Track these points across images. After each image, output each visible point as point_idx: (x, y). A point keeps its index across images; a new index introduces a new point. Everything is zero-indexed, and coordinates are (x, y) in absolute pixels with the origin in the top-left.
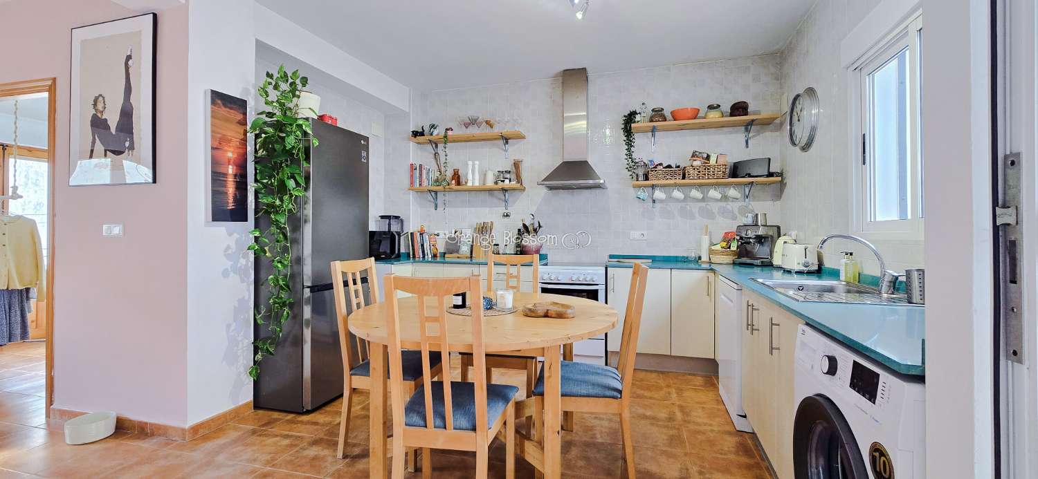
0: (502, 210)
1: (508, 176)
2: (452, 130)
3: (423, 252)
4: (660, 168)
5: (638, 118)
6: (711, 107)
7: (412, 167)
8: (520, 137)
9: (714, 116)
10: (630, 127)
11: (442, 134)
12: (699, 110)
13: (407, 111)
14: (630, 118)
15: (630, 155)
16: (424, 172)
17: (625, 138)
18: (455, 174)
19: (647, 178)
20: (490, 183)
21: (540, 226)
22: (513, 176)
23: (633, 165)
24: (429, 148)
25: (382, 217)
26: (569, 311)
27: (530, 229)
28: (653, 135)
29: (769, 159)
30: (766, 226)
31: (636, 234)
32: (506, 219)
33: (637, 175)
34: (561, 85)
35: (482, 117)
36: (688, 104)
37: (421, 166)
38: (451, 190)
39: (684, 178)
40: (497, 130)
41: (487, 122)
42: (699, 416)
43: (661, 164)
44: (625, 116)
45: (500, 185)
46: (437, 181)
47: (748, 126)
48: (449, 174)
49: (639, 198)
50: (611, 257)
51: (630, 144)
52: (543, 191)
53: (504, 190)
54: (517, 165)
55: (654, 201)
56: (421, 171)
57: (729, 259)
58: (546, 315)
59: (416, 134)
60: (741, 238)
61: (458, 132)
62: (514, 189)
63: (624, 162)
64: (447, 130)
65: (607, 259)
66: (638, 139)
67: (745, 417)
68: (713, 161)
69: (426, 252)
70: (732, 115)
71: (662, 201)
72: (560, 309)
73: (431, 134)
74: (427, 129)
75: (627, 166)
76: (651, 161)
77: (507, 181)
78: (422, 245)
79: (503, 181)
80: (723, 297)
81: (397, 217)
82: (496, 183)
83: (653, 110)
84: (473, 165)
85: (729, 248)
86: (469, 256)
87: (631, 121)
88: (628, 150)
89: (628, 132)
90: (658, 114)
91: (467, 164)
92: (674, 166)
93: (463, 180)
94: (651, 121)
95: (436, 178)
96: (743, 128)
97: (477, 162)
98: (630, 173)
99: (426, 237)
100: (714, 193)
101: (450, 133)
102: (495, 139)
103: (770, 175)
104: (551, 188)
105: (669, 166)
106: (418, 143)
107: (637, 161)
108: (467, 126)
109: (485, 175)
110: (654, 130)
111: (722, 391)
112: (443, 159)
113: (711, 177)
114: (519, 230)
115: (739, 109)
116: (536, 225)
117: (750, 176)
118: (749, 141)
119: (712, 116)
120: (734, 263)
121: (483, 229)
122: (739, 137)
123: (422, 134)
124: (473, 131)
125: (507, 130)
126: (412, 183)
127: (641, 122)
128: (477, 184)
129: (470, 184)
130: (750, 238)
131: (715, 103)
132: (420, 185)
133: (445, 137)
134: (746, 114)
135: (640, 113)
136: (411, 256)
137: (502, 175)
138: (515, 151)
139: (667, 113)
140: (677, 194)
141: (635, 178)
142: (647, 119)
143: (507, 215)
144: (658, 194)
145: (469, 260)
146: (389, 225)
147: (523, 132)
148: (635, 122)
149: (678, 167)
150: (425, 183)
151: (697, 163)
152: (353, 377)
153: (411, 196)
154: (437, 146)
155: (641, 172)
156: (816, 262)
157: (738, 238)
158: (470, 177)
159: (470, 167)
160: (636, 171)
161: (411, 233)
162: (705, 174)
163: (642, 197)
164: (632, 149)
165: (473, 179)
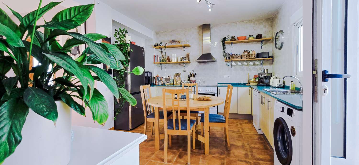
0: (183, 69)
1: (185, 58)
2: (167, 44)
4: (233, 55)
5: (227, 39)
6: (250, 36)
7: (155, 56)
8: (189, 46)
9: (251, 39)
10: (224, 42)
11: (164, 45)
12: (246, 37)
13: (152, 38)
14: (224, 40)
15: (224, 51)
16: (158, 58)
17: (223, 46)
18: (168, 58)
19: (230, 59)
20: (179, 61)
21: (196, 74)
22: (187, 59)
23: (225, 54)
24: (160, 50)
25: (146, 72)
26: (210, 99)
27: (193, 75)
28: (232, 45)
29: (269, 52)
30: (267, 73)
31: (226, 76)
32: (185, 72)
33: (227, 58)
34: (202, 29)
35: (177, 40)
36: (243, 35)
37: (157, 56)
38: (167, 63)
39: (241, 58)
40: (181, 44)
41: (178, 42)
42: (247, 130)
43: (234, 54)
44: (222, 39)
45: (183, 61)
46: (162, 60)
47: (262, 42)
48: (166, 58)
49: (227, 65)
50: (218, 83)
51: (224, 48)
52: (197, 63)
53: (184, 63)
54: (188, 55)
55: (232, 66)
56: (157, 57)
57: (256, 84)
58: (203, 100)
60: (260, 77)
61: (169, 45)
62: (187, 63)
63: (222, 54)
64: (165, 44)
65: (217, 84)
66: (227, 46)
67: (261, 130)
68: (251, 53)
69: (159, 83)
70: (257, 38)
71: (235, 66)
72: (207, 98)
73: (160, 46)
74: (159, 44)
76: (231, 53)
77: (185, 60)
78: (158, 81)
79: (184, 60)
80: (254, 95)
81: (150, 72)
82: (181, 61)
83: (232, 37)
84: (174, 55)
85: (256, 80)
88: (224, 50)
89: (224, 44)
90: (233, 38)
92: (238, 55)
93: (170, 60)
94: (231, 40)
95: (162, 59)
96: (260, 42)
97: (175, 54)
98: (224, 57)
99: (159, 78)
100: (251, 63)
101: (166, 45)
102: (181, 47)
103: (269, 57)
104: (199, 62)
105: (237, 55)
106: (156, 48)
107: (226, 53)
108: (172, 42)
109: (178, 58)
110: (232, 43)
111: (254, 124)
112: (164, 53)
113: (250, 58)
114: (189, 76)
115: (259, 36)
116: (194, 74)
117: (263, 57)
118: (262, 47)
119: (250, 39)
120: (257, 85)
121: (178, 75)
122: (259, 45)
123: (157, 46)
124: (174, 44)
125: (184, 44)
126: (154, 61)
127: (228, 41)
128: (175, 61)
129: (173, 61)
130: (263, 77)
131: (251, 34)
132: (157, 62)
133: (165, 46)
134: (261, 38)
135: (227, 38)
136: (155, 84)
137: (183, 58)
138: (187, 51)
139: (236, 38)
140: (239, 63)
141: (226, 58)
144: (233, 64)
145: (173, 85)
146: (148, 74)
147: (190, 45)
148: (226, 41)
149: (240, 55)
150: (159, 61)
151: (246, 54)
152: (147, 118)
153: (154, 64)
154: (162, 49)
156: (283, 84)
157: (259, 77)
158: (173, 59)
159: (173, 56)
160: (226, 56)
161: (155, 77)
162: (248, 57)
163: (228, 64)
164: (225, 49)
165: (174, 60)
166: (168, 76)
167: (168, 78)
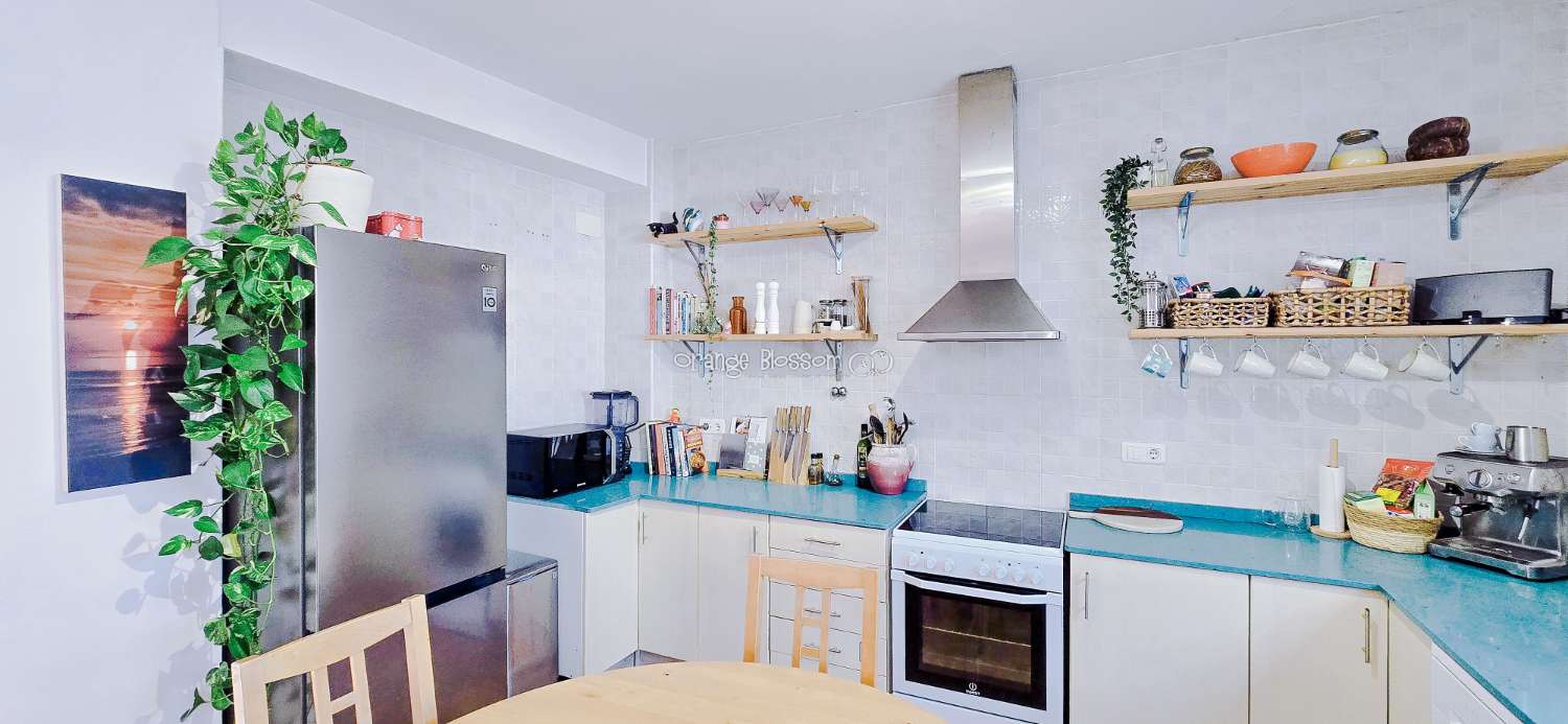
0: (831, 383)
1: (840, 310)
2: (726, 218)
3: (673, 464)
4: (1201, 295)
5: (1143, 174)
6: (1349, 139)
7: (655, 296)
8: (867, 228)
9: (1361, 160)
10: (1124, 197)
11: (707, 227)
12: (1313, 147)
13: (645, 184)
14: (1122, 177)
15: (1122, 264)
16: (675, 304)
17: (1111, 225)
18: (735, 307)
19: (1168, 322)
20: (803, 330)
21: (907, 422)
22: (851, 313)
23: (1131, 286)
24: (688, 255)
25: (597, 395)
27: (888, 429)
28: (1184, 215)
29: (1550, 273)
30: (1542, 463)
31: (1135, 450)
32: (837, 399)
33: (1143, 314)
34: (955, 110)
35: (787, 190)
36: (1276, 132)
37: (668, 292)
39: (1273, 322)
40: (816, 216)
41: (796, 200)
43: (1204, 286)
44: (1108, 172)
45: (824, 332)
47: (1463, 182)
48: (724, 305)
49: (1147, 370)
50: (1076, 498)
51: (1121, 239)
52: (916, 346)
53: (832, 345)
54: (859, 288)
55: (1186, 377)
56: (669, 302)
57: (1417, 542)
59: (657, 229)
61: (738, 221)
62: (852, 339)
63: (1106, 280)
64: (716, 218)
66: (1147, 226)
68: (1360, 278)
69: (678, 465)
70: (1414, 154)
71: (1210, 378)
73: (690, 229)
74: (681, 219)
75: (1116, 291)
76: (1178, 279)
77: (836, 325)
78: (672, 451)
79: (829, 324)
81: (626, 395)
82: (815, 328)
83: (1184, 155)
84: (767, 290)
85: (1411, 508)
86: (762, 475)
87: (1125, 183)
88: (1118, 252)
89: (1117, 209)
90: (1198, 164)
91: (756, 290)
92: (1243, 291)
93: (749, 321)
94: (1180, 180)
95: (695, 316)
96: (1444, 188)
97: (775, 285)
98: (1124, 307)
99: (678, 435)
100: (1364, 363)
101: (722, 225)
102: (814, 233)
103: (1555, 316)
104: (932, 341)
105: (1232, 293)
106: (664, 248)
107: (1139, 278)
108: (756, 209)
109: (794, 308)
110: (1185, 203)
113: (1356, 322)
114: (864, 427)
115: (1439, 138)
116: (900, 420)
117: (1476, 319)
118: (1463, 222)
119: (1352, 160)
120: (1428, 552)
122: (1435, 206)
123: (671, 229)
124: (771, 219)
125: (834, 217)
126: (654, 325)
127: (1153, 184)
128: (775, 330)
129: (760, 330)
130: (1491, 494)
131: (1362, 125)
132: (668, 329)
133: (712, 234)
134: (1462, 150)
135: (1147, 163)
136: (651, 473)
137: (830, 311)
138: (855, 259)
139: (1223, 160)
140: (1253, 360)
141: (1136, 320)
142: (1170, 176)
143: (839, 394)
144: (1200, 360)
146: (610, 409)
147: (874, 219)
148: (1135, 185)
149: (1257, 294)
150: (677, 327)
151: (1312, 286)
153: (653, 351)
154: (703, 251)
155: (1151, 303)
158: (760, 314)
159: (761, 293)
160: (1137, 302)
161: (650, 426)
162: (1336, 315)
163: (1155, 368)
164: (1129, 250)
165: (766, 321)
166: (738, 424)
167: (733, 432)
